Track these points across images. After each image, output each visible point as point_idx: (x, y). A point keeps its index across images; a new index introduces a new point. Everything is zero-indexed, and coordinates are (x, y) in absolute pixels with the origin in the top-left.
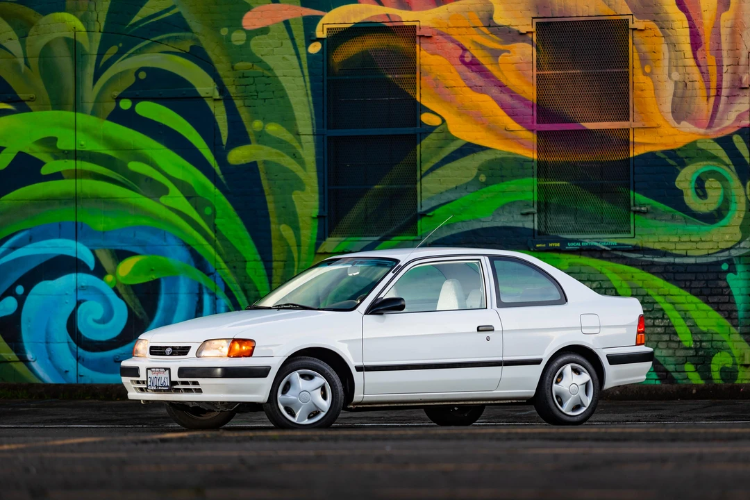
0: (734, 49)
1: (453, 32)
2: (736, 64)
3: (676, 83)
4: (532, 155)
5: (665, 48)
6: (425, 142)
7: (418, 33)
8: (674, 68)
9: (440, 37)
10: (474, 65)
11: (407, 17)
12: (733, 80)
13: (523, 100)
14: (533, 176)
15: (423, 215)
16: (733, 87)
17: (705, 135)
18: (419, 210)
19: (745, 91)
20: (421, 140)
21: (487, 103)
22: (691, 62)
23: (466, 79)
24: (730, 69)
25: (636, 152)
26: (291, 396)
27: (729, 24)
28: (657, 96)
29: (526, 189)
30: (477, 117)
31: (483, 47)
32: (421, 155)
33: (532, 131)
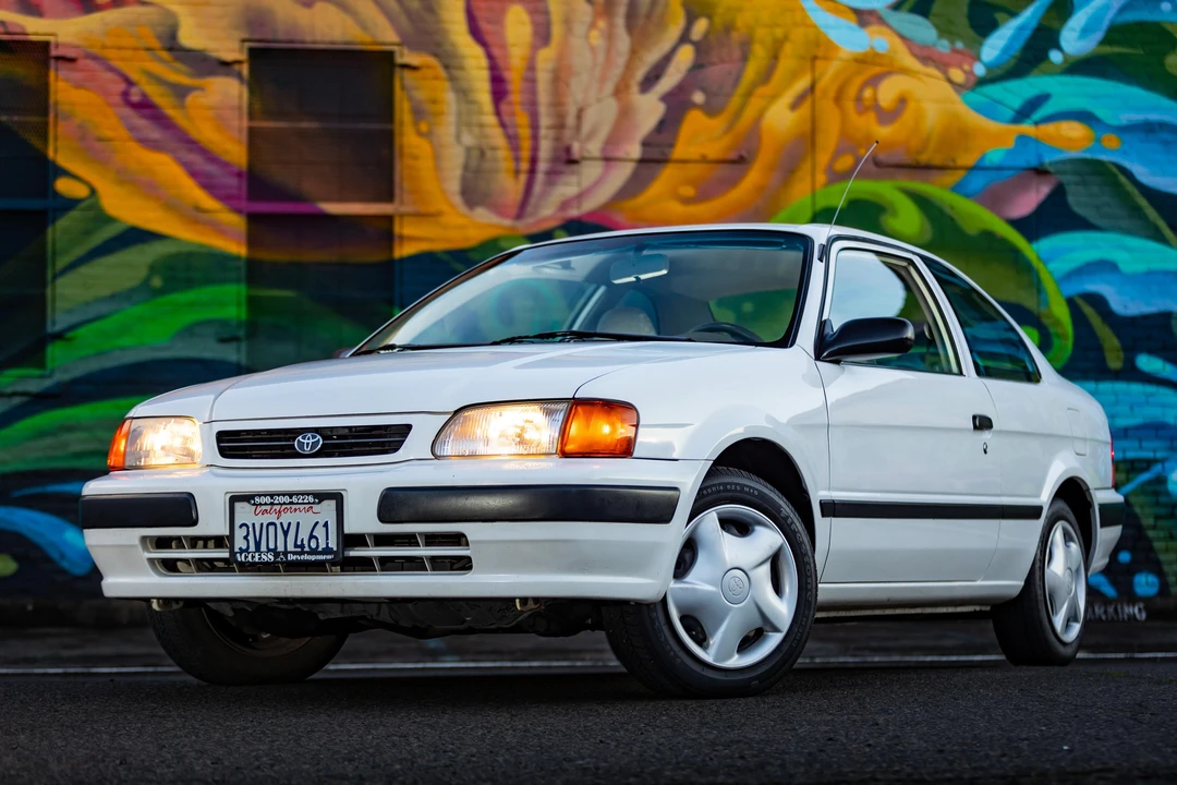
0: (557, 104)
1: (110, 54)
2: (560, 126)
3: (468, 150)
4: (238, 249)
5: (450, 97)
6: (64, 223)
7: (54, 52)
8: (464, 129)
9: (89, 63)
10: (145, 106)
11: (34, 27)
12: (555, 150)
13: (225, 165)
14: (238, 281)
15: (59, 336)
16: (555, 160)
17: (513, 228)
18: (50, 329)
19: (575, 167)
20: (54, 221)
21: (166, 167)
22: (491, 119)
23: (132, 129)
24: (551, 133)
25: (403, 251)
26: (700, 580)
27: (550, 66)
28: (438, 168)
29: (229, 302)
30: (149, 188)
31: (160, 81)
32: (54, 244)
33: (238, 211)
